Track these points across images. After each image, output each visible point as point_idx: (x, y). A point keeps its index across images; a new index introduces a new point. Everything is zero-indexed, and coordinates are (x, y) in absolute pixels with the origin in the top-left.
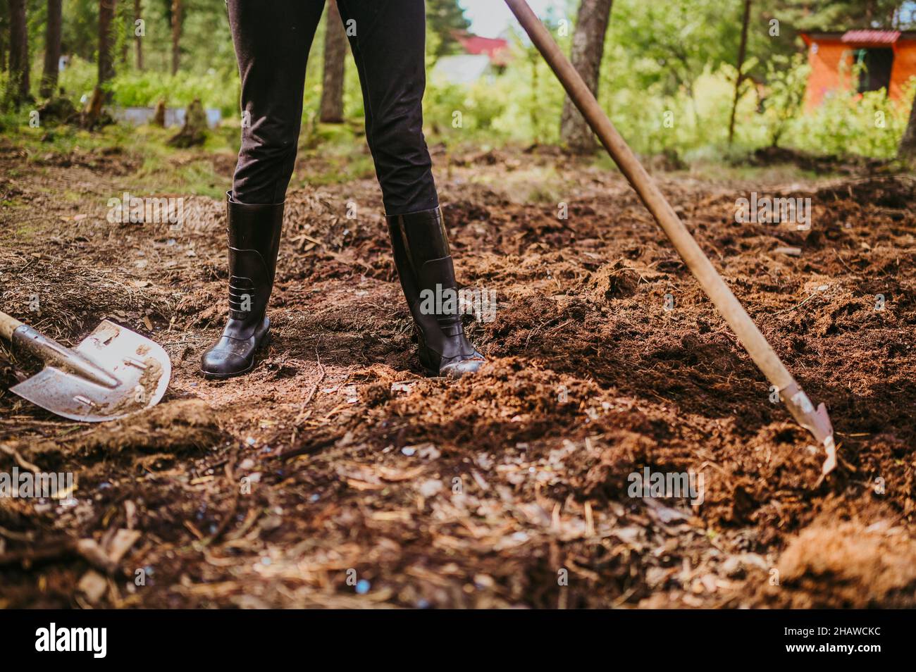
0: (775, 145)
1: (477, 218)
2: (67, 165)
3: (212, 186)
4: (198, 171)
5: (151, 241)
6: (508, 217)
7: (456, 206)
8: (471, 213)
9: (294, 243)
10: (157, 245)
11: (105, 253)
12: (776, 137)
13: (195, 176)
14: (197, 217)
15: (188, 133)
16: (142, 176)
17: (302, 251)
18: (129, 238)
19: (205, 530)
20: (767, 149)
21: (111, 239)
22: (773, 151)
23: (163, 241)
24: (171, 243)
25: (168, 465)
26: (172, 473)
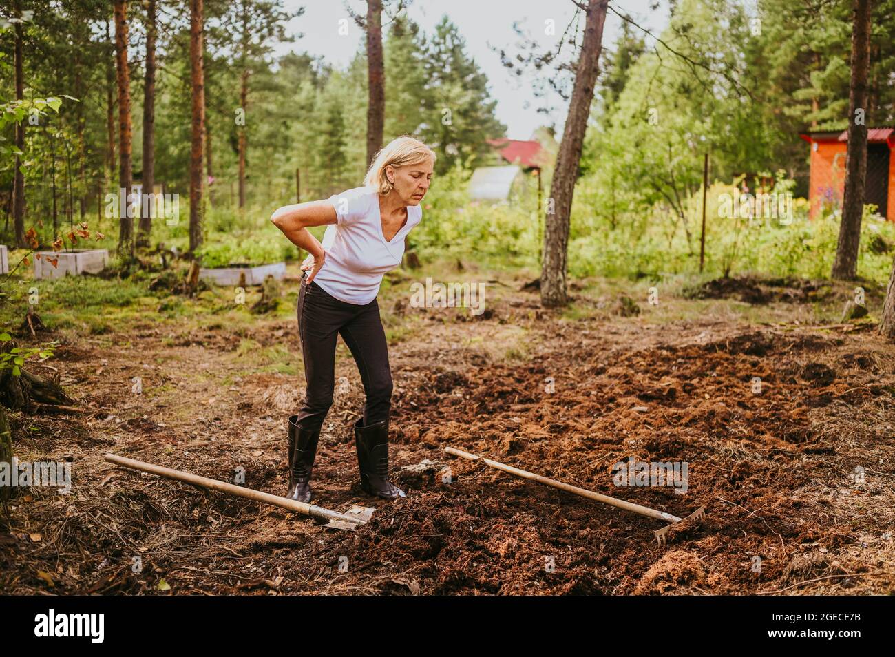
0: (726, 276)
1: (459, 385)
2: (187, 344)
3: (288, 364)
4: (277, 351)
5: (257, 418)
6: (481, 381)
7: (446, 376)
8: (456, 380)
9: (341, 416)
10: (261, 422)
11: (233, 429)
12: (727, 272)
13: (276, 354)
14: (283, 401)
15: (265, 301)
16: (241, 355)
17: (346, 421)
18: (245, 417)
19: (306, 576)
20: (720, 280)
21: (234, 419)
22: (725, 282)
23: (264, 418)
24: (270, 420)
25: (288, 553)
26: (290, 556)
